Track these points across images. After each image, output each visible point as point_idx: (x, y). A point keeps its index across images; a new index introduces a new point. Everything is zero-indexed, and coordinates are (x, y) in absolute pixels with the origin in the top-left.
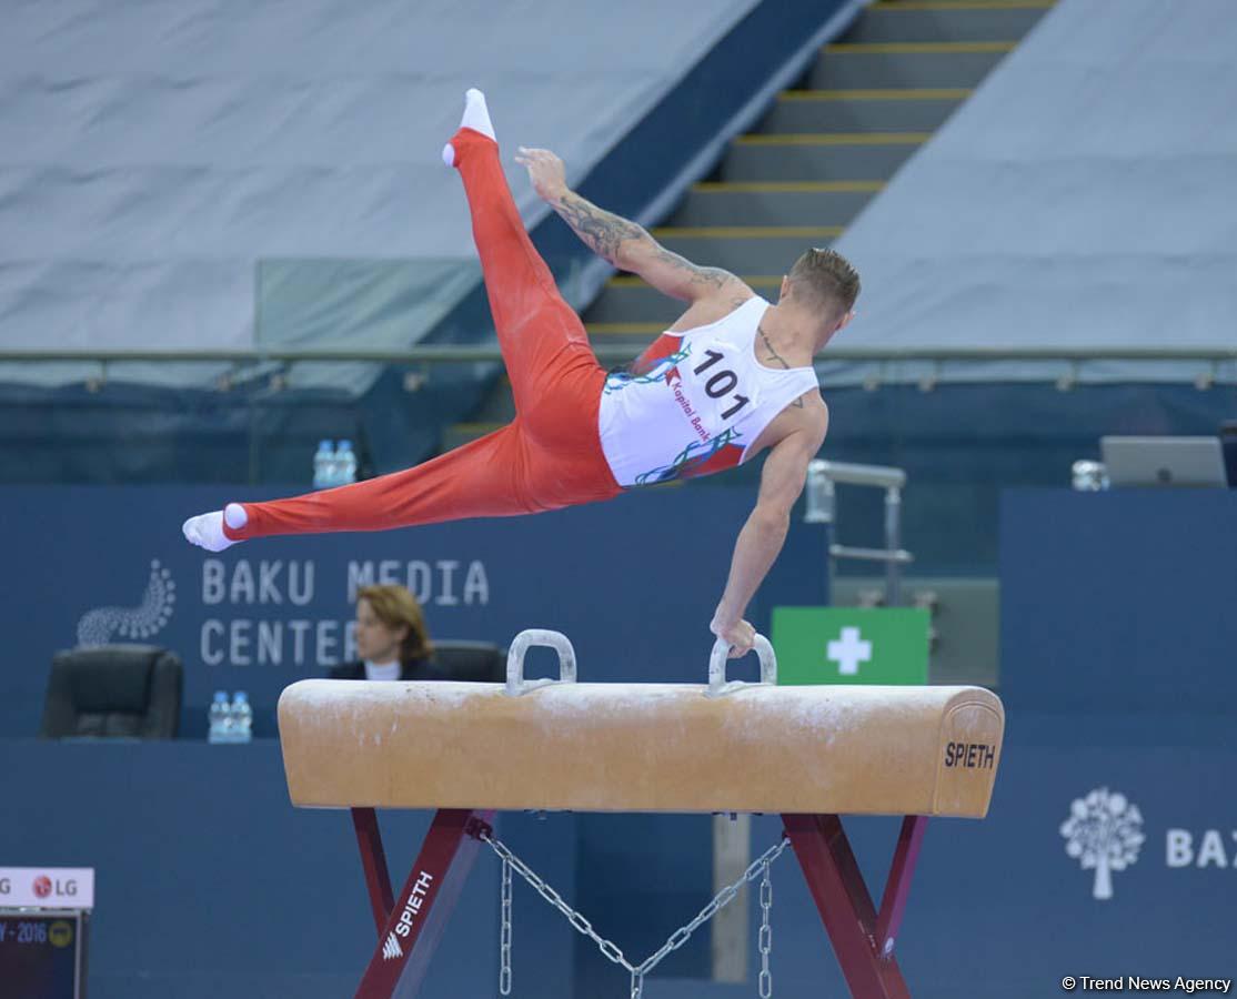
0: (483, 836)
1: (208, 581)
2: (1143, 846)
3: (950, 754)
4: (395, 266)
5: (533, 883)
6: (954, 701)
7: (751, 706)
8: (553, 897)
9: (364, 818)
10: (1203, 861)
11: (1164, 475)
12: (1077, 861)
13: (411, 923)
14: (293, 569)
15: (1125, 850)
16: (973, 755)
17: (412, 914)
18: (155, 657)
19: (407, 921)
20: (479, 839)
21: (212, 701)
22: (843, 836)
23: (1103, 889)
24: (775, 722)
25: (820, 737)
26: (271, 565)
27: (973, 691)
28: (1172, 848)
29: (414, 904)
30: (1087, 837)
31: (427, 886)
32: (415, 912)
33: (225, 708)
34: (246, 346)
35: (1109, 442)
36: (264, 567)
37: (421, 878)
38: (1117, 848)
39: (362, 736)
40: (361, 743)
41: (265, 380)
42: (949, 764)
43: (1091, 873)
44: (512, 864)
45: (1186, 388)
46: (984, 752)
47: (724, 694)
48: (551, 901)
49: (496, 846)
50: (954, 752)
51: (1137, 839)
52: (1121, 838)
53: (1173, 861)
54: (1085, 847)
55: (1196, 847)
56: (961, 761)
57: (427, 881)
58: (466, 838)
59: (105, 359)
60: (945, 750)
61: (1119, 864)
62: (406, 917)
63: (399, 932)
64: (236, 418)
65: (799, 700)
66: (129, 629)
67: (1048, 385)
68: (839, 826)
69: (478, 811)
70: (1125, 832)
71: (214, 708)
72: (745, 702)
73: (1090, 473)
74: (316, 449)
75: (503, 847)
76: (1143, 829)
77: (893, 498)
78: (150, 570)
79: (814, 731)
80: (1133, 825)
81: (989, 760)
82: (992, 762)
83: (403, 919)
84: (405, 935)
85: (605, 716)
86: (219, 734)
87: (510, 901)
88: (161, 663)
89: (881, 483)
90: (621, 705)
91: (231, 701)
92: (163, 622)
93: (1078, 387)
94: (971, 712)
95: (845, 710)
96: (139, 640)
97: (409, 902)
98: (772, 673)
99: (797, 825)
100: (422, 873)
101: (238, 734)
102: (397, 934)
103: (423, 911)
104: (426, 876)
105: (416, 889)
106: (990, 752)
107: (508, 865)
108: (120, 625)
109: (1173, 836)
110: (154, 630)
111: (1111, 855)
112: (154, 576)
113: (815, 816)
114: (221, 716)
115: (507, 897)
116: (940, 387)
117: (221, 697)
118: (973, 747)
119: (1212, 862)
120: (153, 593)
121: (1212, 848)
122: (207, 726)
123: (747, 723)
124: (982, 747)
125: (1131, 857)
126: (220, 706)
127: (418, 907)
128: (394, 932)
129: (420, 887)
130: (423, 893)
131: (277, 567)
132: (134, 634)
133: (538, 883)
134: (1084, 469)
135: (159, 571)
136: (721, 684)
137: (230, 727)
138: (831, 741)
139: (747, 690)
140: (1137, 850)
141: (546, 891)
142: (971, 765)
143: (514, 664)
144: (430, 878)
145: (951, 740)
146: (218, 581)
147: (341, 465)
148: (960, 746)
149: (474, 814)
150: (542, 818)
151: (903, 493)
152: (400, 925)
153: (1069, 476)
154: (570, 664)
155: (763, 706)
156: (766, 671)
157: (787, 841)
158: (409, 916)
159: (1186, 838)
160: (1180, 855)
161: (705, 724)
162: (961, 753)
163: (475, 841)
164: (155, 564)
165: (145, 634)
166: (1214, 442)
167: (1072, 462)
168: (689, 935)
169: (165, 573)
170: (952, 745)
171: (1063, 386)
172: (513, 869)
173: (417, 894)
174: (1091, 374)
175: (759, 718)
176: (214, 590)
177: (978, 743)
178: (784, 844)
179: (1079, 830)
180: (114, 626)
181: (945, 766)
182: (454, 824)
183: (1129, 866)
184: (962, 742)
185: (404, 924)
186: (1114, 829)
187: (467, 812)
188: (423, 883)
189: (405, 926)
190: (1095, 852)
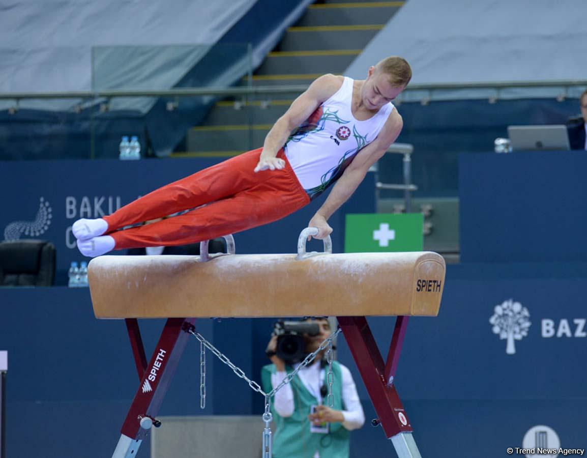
0: (190, 331)
1: (68, 207)
2: (530, 328)
3: (419, 285)
4: (163, 48)
5: (215, 353)
6: (421, 259)
7: (321, 264)
8: (226, 360)
9: (132, 324)
10: (559, 334)
11: (539, 144)
12: (498, 335)
13: (156, 375)
14: (110, 200)
15: (521, 330)
16: (430, 286)
17: (156, 370)
18: (42, 245)
19: (154, 374)
20: (188, 332)
21: (70, 266)
22: (368, 327)
23: (511, 349)
24: (333, 272)
25: (355, 278)
26: (99, 200)
27: (429, 254)
28: (544, 328)
29: (157, 365)
30: (503, 324)
31: (163, 356)
32: (158, 369)
34: (88, 90)
35: (511, 128)
36: (96, 200)
37: (160, 352)
38: (517, 329)
39: (129, 283)
40: (129, 287)
41: (97, 106)
42: (418, 290)
43: (505, 341)
44: (205, 344)
45: (553, 100)
46: (436, 284)
47: (305, 258)
48: (225, 362)
49: (199, 337)
50: (421, 284)
51: (527, 324)
52: (519, 324)
53: (545, 334)
54: (502, 329)
55: (556, 328)
56: (424, 289)
57: (163, 354)
58: (182, 332)
59: (18, 98)
60: (416, 283)
61: (519, 337)
62: (153, 371)
63: (150, 379)
64: (85, 125)
65: (344, 261)
66: (30, 232)
67: (485, 101)
68: (365, 322)
69: (188, 318)
70: (521, 321)
71: (71, 270)
72: (317, 262)
73: (503, 144)
74: (120, 141)
75: (201, 336)
76: (530, 319)
77: (407, 159)
78: (40, 203)
79: (352, 275)
80: (525, 317)
81: (438, 288)
82: (440, 289)
83: (152, 372)
84: (153, 380)
85: (249, 271)
86: (73, 283)
87: (204, 362)
88: (45, 248)
89: (402, 152)
90: (257, 265)
91: (79, 267)
92: (46, 228)
93: (499, 101)
94: (428, 264)
95: (367, 265)
96: (35, 237)
97: (155, 364)
98: (330, 248)
99: (344, 322)
100: (161, 350)
101: (83, 283)
102: (149, 380)
103: (162, 368)
104: (163, 351)
105: (158, 358)
106: (439, 284)
107: (203, 345)
108: (25, 230)
109: (545, 322)
110: (42, 232)
111: (515, 333)
112: (42, 205)
113: (353, 317)
115: (203, 361)
116: (431, 103)
117: (74, 264)
118: (430, 281)
119: (564, 334)
120: (42, 214)
121: (564, 328)
122: (68, 279)
123: (319, 272)
124: (435, 282)
125: (524, 333)
126: (74, 269)
127: (159, 366)
128: (148, 379)
129: (160, 357)
130: (162, 360)
131: (102, 200)
132: (32, 234)
133: (218, 354)
134: (500, 142)
135: (44, 203)
136: (304, 253)
137: (79, 279)
138: (360, 280)
139: (318, 256)
140: (527, 330)
141: (222, 357)
142: (430, 290)
144: (165, 352)
145: (419, 279)
146: (73, 207)
147: (133, 148)
148: (424, 281)
149: (186, 321)
150: (220, 322)
151: (412, 156)
152: (151, 375)
153: (493, 146)
154: (232, 245)
155: (327, 264)
156: (326, 247)
157: (340, 330)
158: (155, 371)
159: (551, 323)
160: (548, 331)
161: (298, 273)
162: (424, 285)
163: (187, 333)
164: (42, 199)
165: (38, 234)
166: (563, 127)
167: (495, 139)
169: (47, 204)
170: (420, 281)
171: (492, 101)
172: (206, 347)
173: (159, 360)
174: (505, 95)
175: (325, 270)
176: (71, 211)
177: (432, 280)
178: (338, 332)
179: (498, 321)
180: (22, 231)
181: (416, 292)
182: (176, 326)
183: (524, 337)
184: (424, 279)
185: (152, 375)
186: (515, 320)
187: (182, 320)
188: (161, 355)
189: (153, 376)
190: (506, 331)
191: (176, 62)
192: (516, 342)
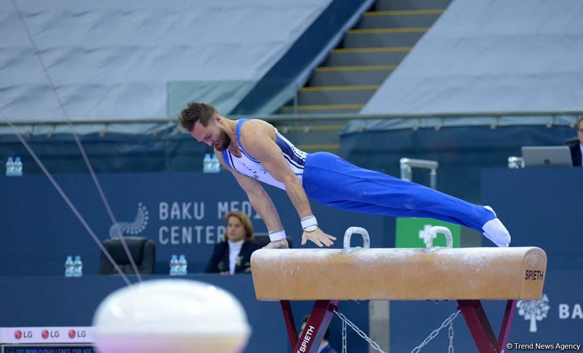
0: (334, 311)
1: (161, 211)
2: (549, 311)
3: (527, 274)
4: (218, 84)
5: (354, 329)
6: (528, 253)
7: (444, 256)
8: (363, 335)
9: (285, 304)
10: (574, 316)
11: (547, 162)
12: (523, 317)
13: (306, 347)
14: (196, 205)
15: (542, 313)
16: (535, 275)
17: (306, 343)
18: (144, 241)
19: (304, 346)
20: (332, 312)
21: (171, 259)
22: (482, 307)
23: (533, 328)
24: (455, 263)
25: (474, 269)
26: (187, 204)
27: (534, 249)
28: (561, 311)
29: (307, 339)
30: (527, 308)
31: (312, 331)
32: (307, 342)
33: (176, 261)
34: (163, 116)
35: (524, 148)
36: (184, 205)
37: (310, 328)
38: (539, 312)
39: (285, 271)
40: (285, 274)
41: (171, 130)
42: (526, 279)
43: (529, 322)
44: (346, 322)
45: (543, 127)
46: (540, 273)
47: (433, 252)
48: (363, 337)
49: (340, 315)
50: (528, 274)
51: (547, 308)
52: (540, 308)
53: (561, 316)
54: (526, 311)
55: (571, 311)
56: (531, 277)
57: (312, 329)
58: (328, 311)
59: (107, 123)
60: (525, 273)
61: (540, 318)
62: (304, 344)
63: (301, 350)
64: (158, 146)
65: (464, 254)
66: (130, 231)
67: (487, 127)
68: (480, 304)
69: (333, 301)
70: (542, 305)
71: (172, 262)
72: (441, 254)
73: (515, 161)
74: (204, 157)
75: (343, 315)
76: (549, 304)
77: (433, 173)
78: (138, 207)
79: (471, 266)
80: (545, 302)
81: (541, 277)
82: (542, 278)
83: (302, 345)
84: (304, 351)
85: (385, 261)
86: (174, 272)
87: (346, 337)
88: (147, 244)
90: (391, 257)
91: (178, 259)
92: (144, 227)
93: (498, 127)
94: (535, 257)
95: (483, 258)
96: (134, 235)
97: (305, 338)
98: (451, 243)
99: (463, 304)
100: (310, 326)
102: (300, 351)
103: (311, 342)
104: (312, 327)
105: (308, 333)
106: (542, 273)
107: (344, 322)
108: (126, 229)
109: (561, 306)
110: (140, 231)
111: (536, 315)
112: (140, 209)
113: (471, 301)
114: (175, 265)
115: (344, 336)
116: (442, 128)
117: (174, 257)
118: (535, 271)
119: (577, 317)
120: (140, 216)
121: (577, 311)
122: (169, 269)
123: (443, 263)
124: (539, 272)
125: (544, 315)
126: (174, 261)
127: (309, 340)
128: (299, 350)
129: (310, 332)
130: (311, 334)
131: (189, 205)
132: (132, 233)
133: (357, 330)
134: (513, 160)
135: (142, 207)
136: (431, 248)
137: (179, 269)
138: (478, 270)
139: (443, 250)
140: (546, 312)
141: (361, 333)
142: (535, 279)
143: (347, 240)
144: (313, 328)
145: (527, 269)
146: (166, 211)
147: (214, 163)
148: (531, 271)
149: (331, 302)
150: (358, 303)
151: (437, 171)
152: (301, 347)
153: (507, 163)
154: (367, 241)
155: (450, 256)
156: (448, 243)
157: (460, 311)
158: (305, 343)
159: (567, 307)
160: (564, 314)
161: (425, 264)
162: (531, 274)
163: (331, 313)
164: (140, 204)
165: (136, 232)
166: (567, 148)
167: (508, 157)
168: (420, 350)
169: (144, 208)
170: (527, 271)
171: (493, 127)
172: (347, 324)
173: (308, 335)
174: (503, 122)
175: (448, 261)
176: (164, 214)
177: (537, 270)
178: (458, 313)
179: (523, 305)
180: (123, 230)
181: (525, 280)
182: (322, 306)
183: (544, 319)
184: (531, 270)
185: (303, 347)
186: (537, 304)
187: (328, 301)
188: (310, 330)
189: (304, 348)
190: (529, 313)
191: (228, 95)
192: (538, 322)
